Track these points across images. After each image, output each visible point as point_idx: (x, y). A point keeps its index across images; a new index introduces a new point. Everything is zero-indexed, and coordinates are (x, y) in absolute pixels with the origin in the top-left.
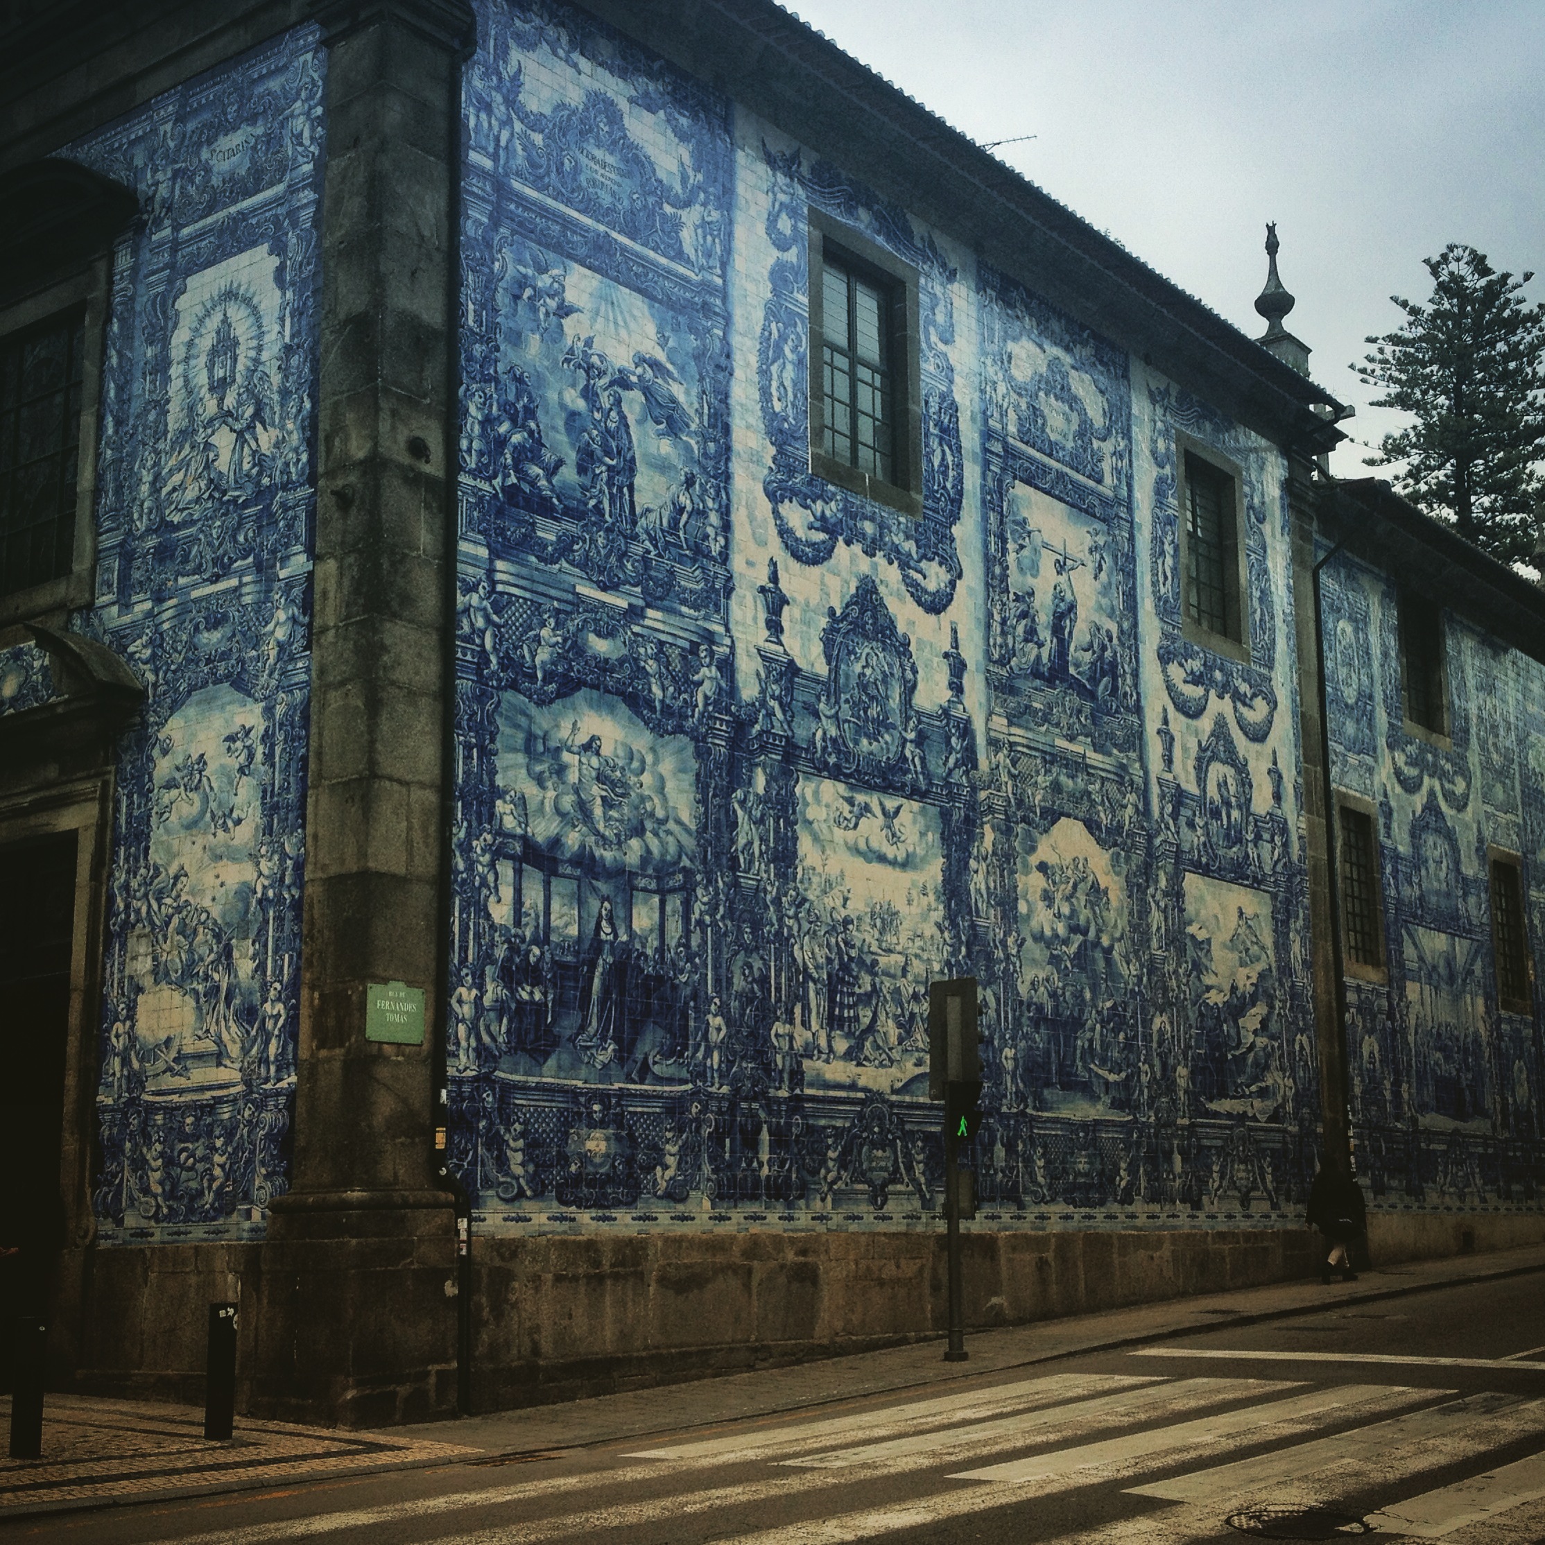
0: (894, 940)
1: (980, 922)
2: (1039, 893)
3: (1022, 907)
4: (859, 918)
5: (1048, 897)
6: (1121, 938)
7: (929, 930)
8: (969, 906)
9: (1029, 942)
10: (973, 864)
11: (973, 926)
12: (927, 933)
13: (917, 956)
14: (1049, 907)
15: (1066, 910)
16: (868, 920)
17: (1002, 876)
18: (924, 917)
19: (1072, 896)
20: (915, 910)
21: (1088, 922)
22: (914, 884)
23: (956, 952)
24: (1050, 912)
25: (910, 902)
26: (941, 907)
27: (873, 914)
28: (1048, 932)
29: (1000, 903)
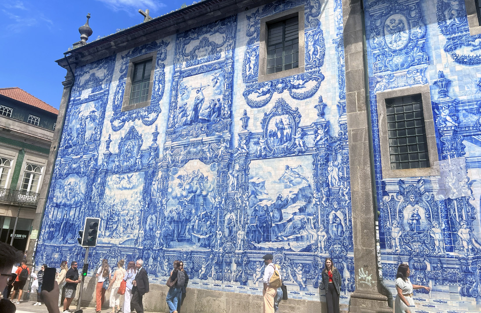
0: (126, 207)
1: (153, 197)
2: (177, 184)
3: (170, 190)
4: (117, 204)
5: (180, 185)
6: (213, 190)
7: (137, 202)
8: (150, 194)
9: (171, 199)
10: (153, 183)
11: (151, 199)
12: (136, 204)
13: (131, 210)
14: (181, 188)
15: (188, 187)
16: (119, 204)
17: (163, 183)
18: (135, 200)
19: (191, 183)
20: (133, 199)
21: (197, 189)
22: (134, 192)
23: (144, 206)
24: (181, 190)
25: (132, 197)
26: (141, 196)
27: (121, 202)
28: (179, 195)
29: (162, 191)
